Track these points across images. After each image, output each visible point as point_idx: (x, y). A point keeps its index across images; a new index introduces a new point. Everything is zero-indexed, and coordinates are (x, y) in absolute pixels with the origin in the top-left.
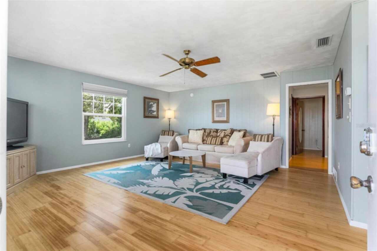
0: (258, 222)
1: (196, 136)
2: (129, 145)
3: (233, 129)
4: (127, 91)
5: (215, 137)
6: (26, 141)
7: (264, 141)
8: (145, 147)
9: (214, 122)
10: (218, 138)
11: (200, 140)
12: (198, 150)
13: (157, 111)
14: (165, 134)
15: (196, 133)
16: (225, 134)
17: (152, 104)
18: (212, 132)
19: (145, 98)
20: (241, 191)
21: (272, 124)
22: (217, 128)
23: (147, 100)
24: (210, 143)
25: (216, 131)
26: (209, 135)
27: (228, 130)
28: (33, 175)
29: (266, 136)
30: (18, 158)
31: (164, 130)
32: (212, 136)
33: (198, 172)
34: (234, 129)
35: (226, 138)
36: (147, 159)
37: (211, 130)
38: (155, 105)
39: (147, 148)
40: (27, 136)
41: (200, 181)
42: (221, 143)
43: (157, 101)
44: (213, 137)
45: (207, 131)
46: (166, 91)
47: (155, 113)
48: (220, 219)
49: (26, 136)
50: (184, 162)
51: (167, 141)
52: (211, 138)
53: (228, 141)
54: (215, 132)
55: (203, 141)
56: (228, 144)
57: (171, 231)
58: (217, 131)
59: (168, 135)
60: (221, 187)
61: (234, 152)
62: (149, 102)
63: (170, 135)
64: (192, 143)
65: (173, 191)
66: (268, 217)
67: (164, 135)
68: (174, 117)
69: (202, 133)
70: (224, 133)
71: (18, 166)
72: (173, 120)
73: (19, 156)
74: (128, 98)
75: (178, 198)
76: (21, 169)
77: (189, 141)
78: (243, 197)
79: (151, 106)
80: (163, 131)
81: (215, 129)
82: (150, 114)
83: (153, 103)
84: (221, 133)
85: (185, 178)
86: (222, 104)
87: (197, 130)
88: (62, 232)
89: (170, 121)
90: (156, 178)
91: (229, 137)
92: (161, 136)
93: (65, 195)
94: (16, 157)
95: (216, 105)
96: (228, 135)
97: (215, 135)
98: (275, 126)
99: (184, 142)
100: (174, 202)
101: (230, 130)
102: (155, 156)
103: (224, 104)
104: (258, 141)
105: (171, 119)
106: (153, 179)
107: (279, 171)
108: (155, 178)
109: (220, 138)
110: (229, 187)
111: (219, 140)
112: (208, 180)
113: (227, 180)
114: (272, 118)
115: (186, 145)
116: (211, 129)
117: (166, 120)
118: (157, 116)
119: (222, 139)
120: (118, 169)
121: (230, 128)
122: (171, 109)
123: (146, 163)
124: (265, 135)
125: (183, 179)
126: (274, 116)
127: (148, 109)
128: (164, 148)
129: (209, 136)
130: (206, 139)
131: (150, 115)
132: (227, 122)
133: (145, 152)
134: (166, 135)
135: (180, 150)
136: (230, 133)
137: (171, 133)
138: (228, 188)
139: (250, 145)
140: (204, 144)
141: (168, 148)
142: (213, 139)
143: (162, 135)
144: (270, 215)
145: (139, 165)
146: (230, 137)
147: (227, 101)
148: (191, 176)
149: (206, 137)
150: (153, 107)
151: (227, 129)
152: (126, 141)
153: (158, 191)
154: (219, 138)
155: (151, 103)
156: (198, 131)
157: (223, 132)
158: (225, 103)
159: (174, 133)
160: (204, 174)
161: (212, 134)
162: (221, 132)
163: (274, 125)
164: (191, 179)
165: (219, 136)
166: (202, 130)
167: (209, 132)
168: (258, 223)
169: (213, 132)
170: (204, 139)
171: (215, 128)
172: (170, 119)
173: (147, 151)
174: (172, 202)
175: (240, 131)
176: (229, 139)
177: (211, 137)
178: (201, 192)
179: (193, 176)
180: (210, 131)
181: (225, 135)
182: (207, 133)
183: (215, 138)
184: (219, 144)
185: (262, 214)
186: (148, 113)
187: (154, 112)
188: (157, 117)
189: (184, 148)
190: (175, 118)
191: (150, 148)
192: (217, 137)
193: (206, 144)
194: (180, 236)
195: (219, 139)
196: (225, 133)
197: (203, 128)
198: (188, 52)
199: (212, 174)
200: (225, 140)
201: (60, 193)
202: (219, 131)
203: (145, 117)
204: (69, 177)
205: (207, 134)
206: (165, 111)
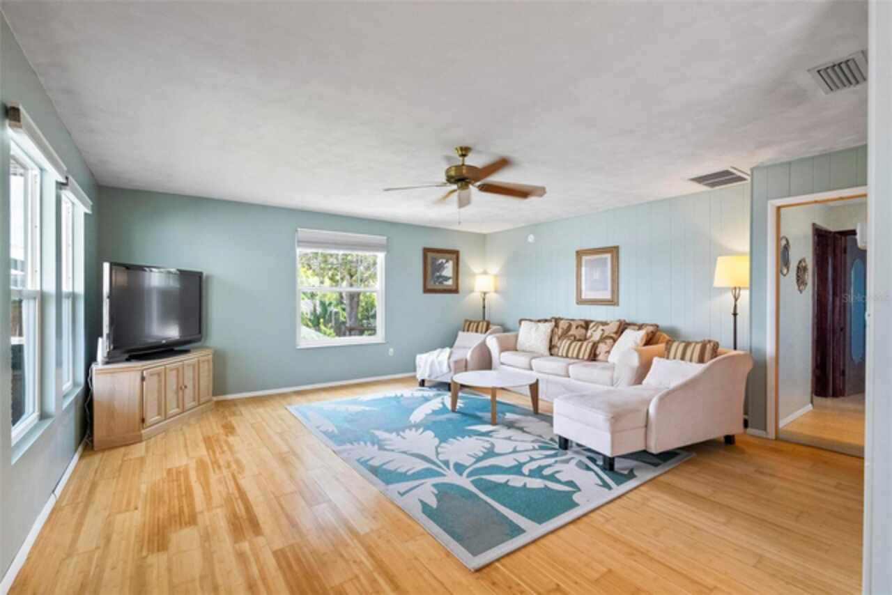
0: (560, 583)
1: (533, 336)
2: (391, 350)
3: (624, 321)
4: (385, 238)
5: (580, 340)
6: (199, 340)
7: (691, 361)
8: (419, 357)
9: (581, 301)
10: (585, 343)
11: (543, 347)
12: (531, 369)
13: (455, 278)
14: (471, 329)
15: (534, 329)
16: (603, 334)
17: (442, 262)
18: (574, 327)
19: (426, 251)
20: (579, 490)
21: (732, 311)
22: (588, 318)
23: (430, 255)
24: (564, 354)
25: (583, 324)
26: (565, 334)
27: (611, 325)
28: (204, 403)
29: (698, 347)
30: (174, 372)
31: (468, 318)
32: (572, 338)
33: (510, 425)
34: (627, 321)
35: (606, 343)
36: (422, 383)
37: (572, 323)
38: (450, 265)
39: (421, 358)
40: (200, 332)
41: (497, 450)
42: (592, 356)
43: (454, 255)
44: (575, 339)
45: (563, 325)
46: (478, 231)
47: (450, 282)
48: (470, 555)
49: (198, 331)
50: (494, 396)
51: (468, 343)
52: (569, 342)
53: (608, 352)
54: (582, 326)
55: (551, 347)
56: (609, 360)
57: (347, 561)
58: (586, 325)
59: (477, 331)
60: (537, 473)
61: (615, 381)
62: (435, 260)
63: (481, 332)
64: (524, 351)
65: (421, 465)
66: (596, 575)
67: (468, 331)
68: (493, 289)
69: (549, 330)
70: (601, 332)
71: (175, 387)
72: (492, 298)
73: (177, 369)
74: (388, 252)
75: (418, 486)
76: (181, 393)
77: (518, 348)
78: (575, 505)
79: (441, 267)
80: (466, 321)
81: (581, 320)
82: (437, 284)
83: (444, 261)
84: (594, 331)
85: (470, 436)
86: (601, 259)
87: (539, 321)
88: (176, 521)
89: (484, 299)
90: (411, 430)
91: (611, 341)
92: (460, 333)
93: (230, 447)
94: (172, 370)
95: (586, 261)
96: (611, 338)
97: (580, 336)
98: (738, 317)
99: (504, 349)
100: (402, 494)
101: (618, 323)
102: (437, 377)
103: (606, 259)
104: (674, 358)
105: (487, 295)
106: (404, 431)
107: (738, 444)
108: (407, 431)
109: (591, 344)
110: (557, 476)
111: (586, 347)
112: (518, 449)
113: (566, 454)
114: (729, 297)
115: (507, 356)
116: (573, 320)
117: (476, 297)
118: (454, 288)
119: (595, 346)
120: (355, 402)
121: (618, 318)
122: (489, 271)
123: (415, 392)
124: (697, 343)
125: (467, 438)
126: (735, 288)
127: (433, 273)
128: (456, 362)
129: (565, 338)
130: (558, 345)
131: (438, 286)
132: (613, 302)
133: (418, 369)
134: (472, 331)
135: (495, 369)
136: (616, 333)
137: (483, 325)
138: (552, 478)
139: (653, 367)
140: (551, 355)
141: (466, 360)
142: (574, 344)
143: (464, 331)
144: (610, 571)
145: (399, 395)
146: (615, 341)
147: (614, 251)
148: (487, 434)
149: (559, 338)
150: (444, 268)
151: (611, 322)
152: (384, 342)
153: (391, 463)
154: (589, 342)
155: (440, 261)
156: (540, 324)
157: (601, 327)
158: (608, 256)
159: (491, 326)
160: (519, 432)
161: (573, 331)
162: (594, 329)
163: (735, 314)
164: (480, 442)
165: (591, 336)
166: (550, 321)
167: (565, 326)
168: (558, 585)
169: (577, 327)
170: (553, 343)
171: (582, 318)
172: (485, 293)
173: (420, 367)
174: (399, 493)
175: (640, 327)
176: (612, 346)
177: (569, 339)
178: (478, 480)
179: (491, 434)
180: (570, 327)
181: (604, 336)
182: (563, 329)
183: (579, 343)
184: (586, 357)
185: (587, 565)
186: (432, 283)
187: (447, 279)
188: (455, 290)
189: (502, 364)
190: (496, 291)
191: (426, 361)
192: (585, 339)
193: (558, 356)
194: (357, 577)
195: (587, 345)
196: (603, 330)
197: (553, 318)
198: (465, 151)
199: (538, 433)
200: (602, 348)
201: (227, 442)
202: (591, 325)
203: (427, 290)
204: (261, 410)
205: (560, 333)
206: (474, 275)
